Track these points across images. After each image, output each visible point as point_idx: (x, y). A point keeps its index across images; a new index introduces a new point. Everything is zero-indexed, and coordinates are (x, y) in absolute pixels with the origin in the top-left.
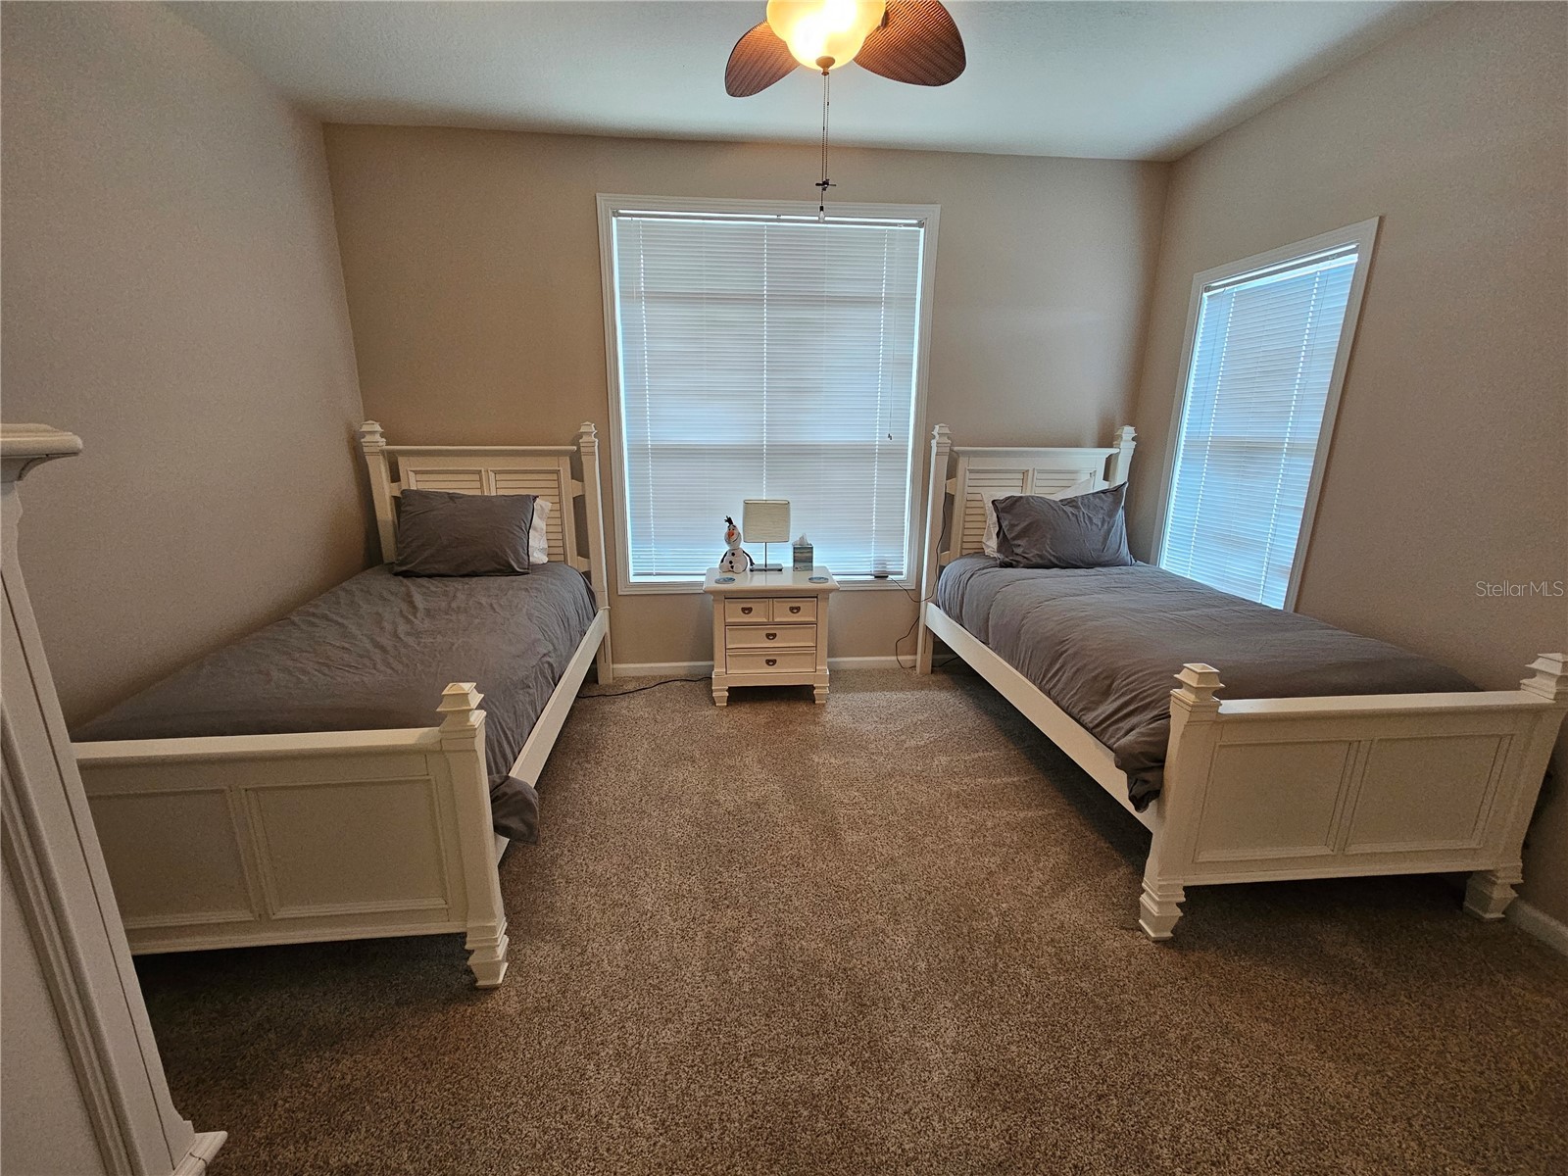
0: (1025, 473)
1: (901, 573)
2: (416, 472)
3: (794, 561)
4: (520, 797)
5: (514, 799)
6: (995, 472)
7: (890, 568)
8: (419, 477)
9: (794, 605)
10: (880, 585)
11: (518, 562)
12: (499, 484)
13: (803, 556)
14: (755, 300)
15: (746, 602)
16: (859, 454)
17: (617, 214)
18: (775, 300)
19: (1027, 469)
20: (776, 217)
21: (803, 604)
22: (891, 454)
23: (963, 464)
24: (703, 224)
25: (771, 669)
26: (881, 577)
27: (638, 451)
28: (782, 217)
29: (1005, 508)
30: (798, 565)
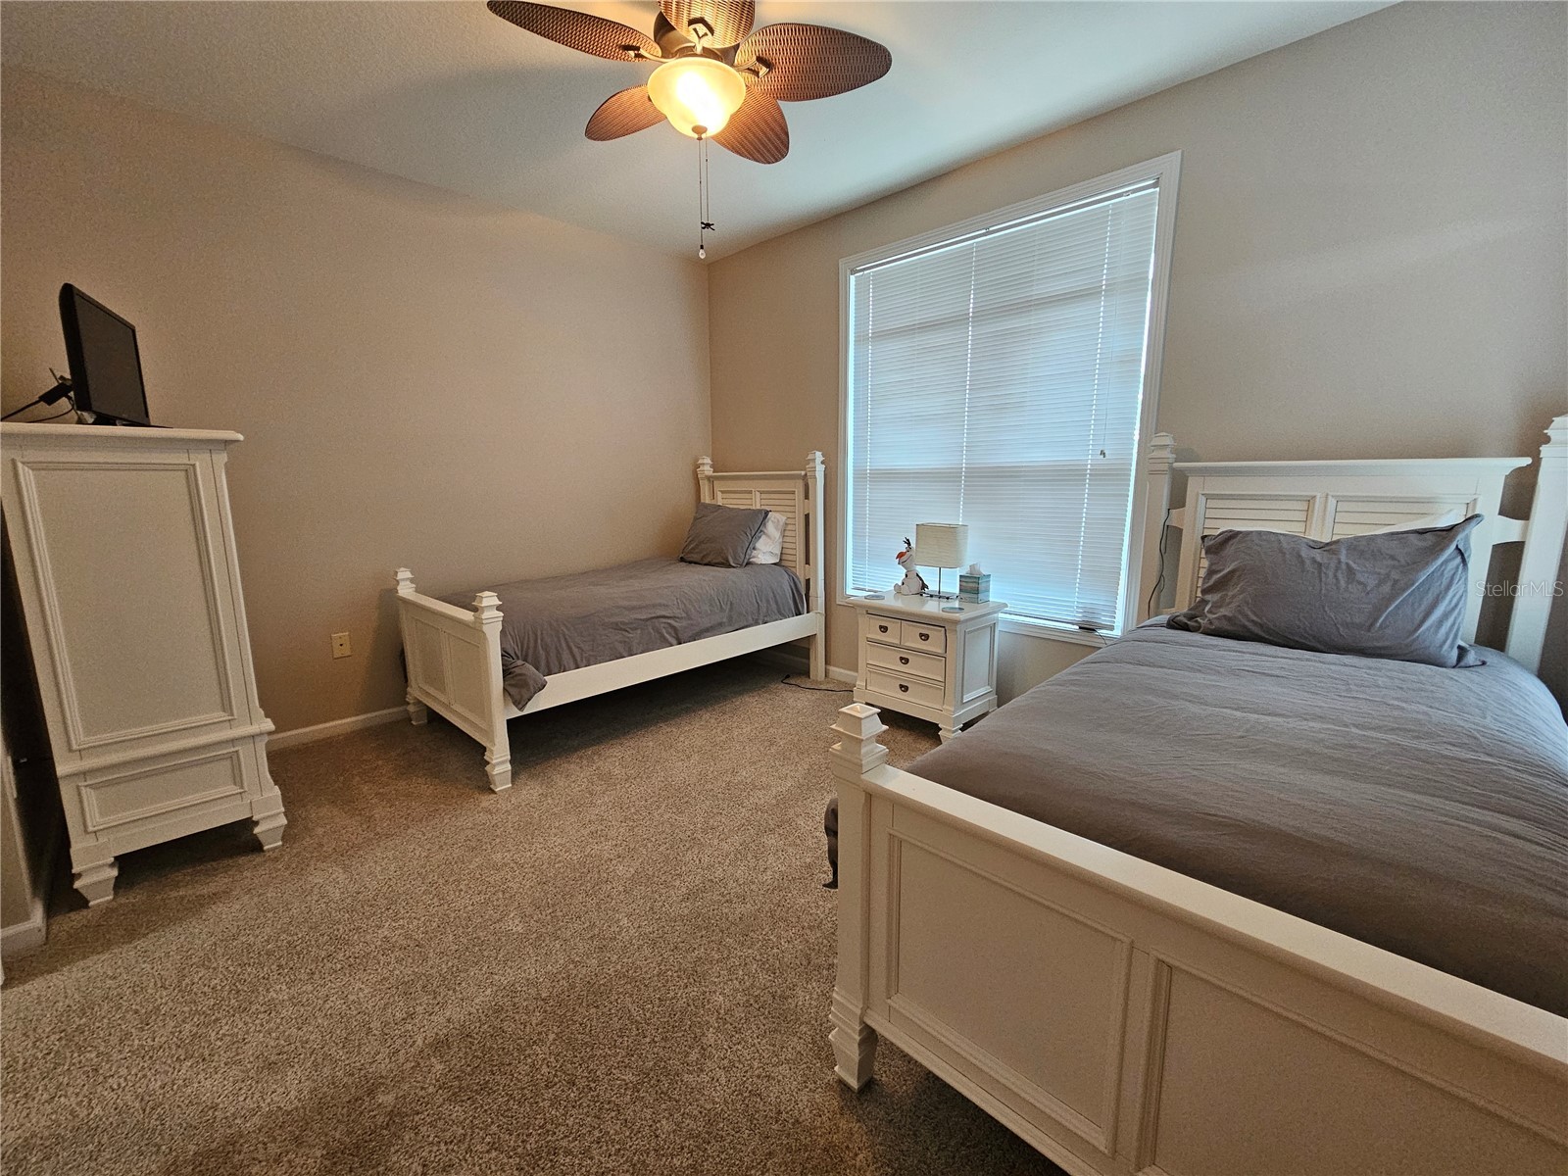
0: (1310, 501)
1: (1111, 628)
2: (722, 492)
3: (960, 590)
4: (523, 677)
5: (520, 677)
6: (1252, 498)
7: (1104, 620)
8: (725, 496)
9: (924, 632)
10: (1086, 639)
11: (735, 559)
12: (763, 502)
13: (972, 586)
14: (959, 321)
15: (886, 621)
16: (1067, 476)
17: (853, 272)
18: (981, 316)
19: (1313, 494)
20: (984, 231)
21: (933, 633)
22: (1107, 476)
23: (1194, 487)
24: (919, 259)
25: (901, 695)
26: (1088, 628)
27: (860, 476)
28: (991, 229)
29: (1218, 546)
30: (964, 595)
